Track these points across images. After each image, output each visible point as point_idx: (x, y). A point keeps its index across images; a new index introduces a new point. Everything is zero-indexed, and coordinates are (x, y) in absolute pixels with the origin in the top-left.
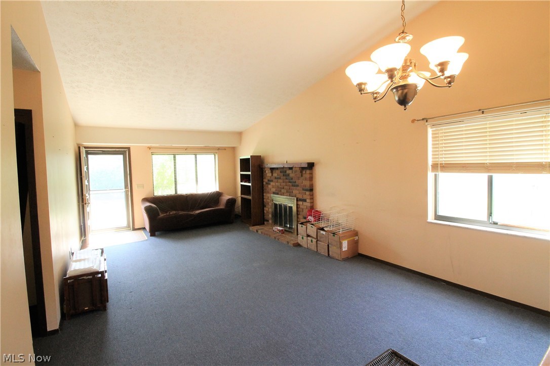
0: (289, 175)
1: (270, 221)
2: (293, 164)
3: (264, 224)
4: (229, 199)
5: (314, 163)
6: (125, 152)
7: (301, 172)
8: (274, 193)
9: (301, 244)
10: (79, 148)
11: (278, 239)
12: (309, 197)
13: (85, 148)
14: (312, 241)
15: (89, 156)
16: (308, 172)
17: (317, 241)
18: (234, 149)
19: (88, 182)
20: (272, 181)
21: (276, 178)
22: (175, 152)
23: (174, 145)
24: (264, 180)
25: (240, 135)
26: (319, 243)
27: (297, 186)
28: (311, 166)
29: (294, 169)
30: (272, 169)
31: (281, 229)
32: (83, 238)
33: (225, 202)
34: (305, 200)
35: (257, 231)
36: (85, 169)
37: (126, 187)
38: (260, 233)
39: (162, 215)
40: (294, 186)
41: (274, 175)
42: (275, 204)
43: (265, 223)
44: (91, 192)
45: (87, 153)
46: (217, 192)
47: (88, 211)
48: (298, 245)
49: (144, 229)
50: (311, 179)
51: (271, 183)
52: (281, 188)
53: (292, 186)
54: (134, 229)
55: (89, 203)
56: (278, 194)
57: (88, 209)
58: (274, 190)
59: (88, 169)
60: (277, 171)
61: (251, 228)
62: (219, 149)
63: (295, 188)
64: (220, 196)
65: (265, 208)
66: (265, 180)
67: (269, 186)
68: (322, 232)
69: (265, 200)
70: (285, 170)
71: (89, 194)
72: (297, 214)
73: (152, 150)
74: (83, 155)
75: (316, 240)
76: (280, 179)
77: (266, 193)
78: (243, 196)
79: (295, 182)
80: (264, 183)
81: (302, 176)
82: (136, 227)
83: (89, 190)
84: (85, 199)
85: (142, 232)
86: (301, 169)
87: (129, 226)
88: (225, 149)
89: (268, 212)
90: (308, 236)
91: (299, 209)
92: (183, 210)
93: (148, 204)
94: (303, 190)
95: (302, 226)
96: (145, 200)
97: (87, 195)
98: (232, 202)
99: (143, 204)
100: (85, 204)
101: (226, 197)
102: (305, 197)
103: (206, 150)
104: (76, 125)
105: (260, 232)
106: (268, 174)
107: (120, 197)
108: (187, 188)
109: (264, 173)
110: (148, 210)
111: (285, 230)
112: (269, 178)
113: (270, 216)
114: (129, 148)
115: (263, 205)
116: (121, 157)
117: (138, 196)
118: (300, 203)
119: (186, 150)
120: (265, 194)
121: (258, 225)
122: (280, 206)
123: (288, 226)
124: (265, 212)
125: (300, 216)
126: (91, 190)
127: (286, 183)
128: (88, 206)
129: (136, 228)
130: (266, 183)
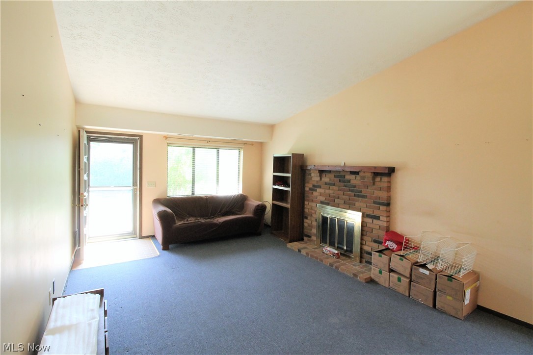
0: (349, 181)
1: (314, 238)
2: (359, 167)
3: (303, 240)
4: (258, 206)
5: (394, 168)
6: (135, 140)
7: (374, 179)
8: (322, 203)
9: (377, 280)
10: (79, 131)
11: (337, 268)
12: (385, 214)
13: (87, 132)
14: (399, 280)
15: (92, 144)
16: (385, 179)
17: (410, 281)
18: (261, 145)
19: (88, 176)
20: (320, 187)
21: (326, 184)
22: (195, 144)
23: (195, 136)
24: (306, 185)
25: (271, 128)
26: (415, 286)
27: (364, 197)
28: (391, 171)
29: (360, 174)
30: (321, 172)
31: (336, 252)
32: (77, 248)
33: (253, 209)
34: (378, 218)
35: (299, 251)
36: (85, 160)
37: (135, 184)
38: (305, 254)
39: (179, 223)
40: (359, 196)
41: (323, 179)
42: (323, 216)
43: (305, 238)
44: (91, 189)
45: (90, 140)
46: (241, 194)
47: (85, 215)
48: (371, 281)
49: (153, 237)
50: (389, 189)
51: (318, 190)
52: (334, 197)
53: (355, 196)
54: (141, 237)
55: (87, 205)
56: (328, 204)
57: (85, 212)
58: (322, 199)
59: (88, 159)
60: (328, 175)
61: (289, 245)
62: (245, 143)
63: (360, 199)
64: (245, 200)
65: (305, 220)
66: (308, 186)
67: (315, 193)
68: (422, 270)
69: (306, 210)
70: (342, 174)
71: (88, 192)
72: (362, 235)
73: (169, 141)
74: (84, 141)
75: (408, 280)
76: (334, 185)
77: (308, 201)
78: (276, 203)
79: (361, 192)
80: (307, 189)
81: (374, 184)
82: (144, 234)
83: (89, 186)
84: (82, 199)
85: (150, 242)
86: (373, 175)
87: (134, 232)
88: (252, 145)
89: (310, 226)
90: (391, 271)
91: (366, 229)
92: (202, 216)
93: (162, 208)
94: (375, 203)
95: (381, 256)
96: (157, 201)
97: (85, 194)
98: (261, 209)
99: (155, 207)
100: (82, 206)
101: (254, 203)
102: (377, 213)
103: (231, 144)
104: (77, 102)
105: (304, 252)
106: (315, 177)
107: (126, 196)
108: (206, 189)
109: (307, 177)
110: (163, 217)
111: (341, 253)
112: (315, 184)
113: (314, 231)
114: (141, 136)
115: (302, 215)
116: (131, 146)
117: (149, 197)
118: (369, 220)
119: (209, 143)
120: (306, 203)
121: (296, 241)
122: (332, 220)
123: (345, 248)
124: (306, 225)
125: (365, 238)
126: (90, 186)
127: (344, 191)
128: (85, 208)
129: (143, 236)
130: (310, 189)
